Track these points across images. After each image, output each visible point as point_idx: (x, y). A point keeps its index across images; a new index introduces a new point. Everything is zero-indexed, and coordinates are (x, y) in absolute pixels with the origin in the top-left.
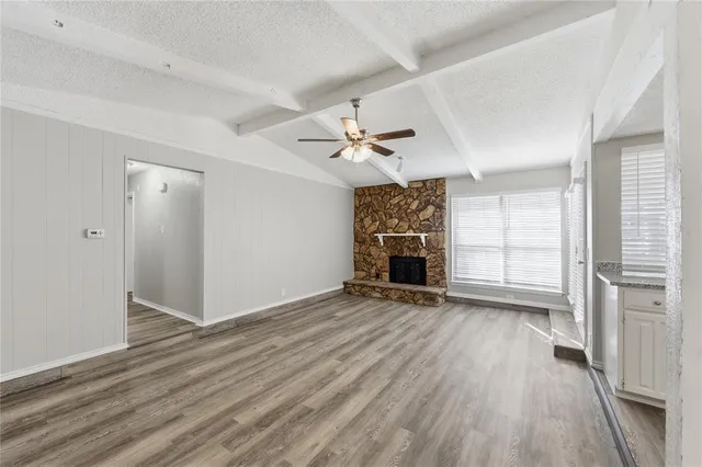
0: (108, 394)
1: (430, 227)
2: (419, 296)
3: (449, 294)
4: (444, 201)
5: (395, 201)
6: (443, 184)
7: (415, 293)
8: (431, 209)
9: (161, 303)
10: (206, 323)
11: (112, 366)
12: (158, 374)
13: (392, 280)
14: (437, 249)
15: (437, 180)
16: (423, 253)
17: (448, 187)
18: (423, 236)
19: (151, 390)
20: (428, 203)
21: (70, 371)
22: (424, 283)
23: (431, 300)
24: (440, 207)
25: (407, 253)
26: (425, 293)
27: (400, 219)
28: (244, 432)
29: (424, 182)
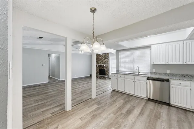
0: (46, 87)
1: (106, 63)
2: (103, 77)
3: (109, 77)
4: (108, 58)
5: (100, 57)
6: (108, 55)
7: (102, 77)
8: (106, 59)
9: (54, 77)
10: (61, 80)
11: (46, 85)
12: (52, 86)
13: (100, 74)
14: (107, 68)
15: (107, 53)
16: (105, 69)
17: (110, 55)
18: (105, 65)
19: (51, 89)
20: (106, 58)
21: (41, 85)
22: (105, 75)
23: (105, 78)
24: (108, 59)
25: (102, 69)
26: (104, 77)
27: (101, 61)
28: (61, 91)
29: (105, 54)
